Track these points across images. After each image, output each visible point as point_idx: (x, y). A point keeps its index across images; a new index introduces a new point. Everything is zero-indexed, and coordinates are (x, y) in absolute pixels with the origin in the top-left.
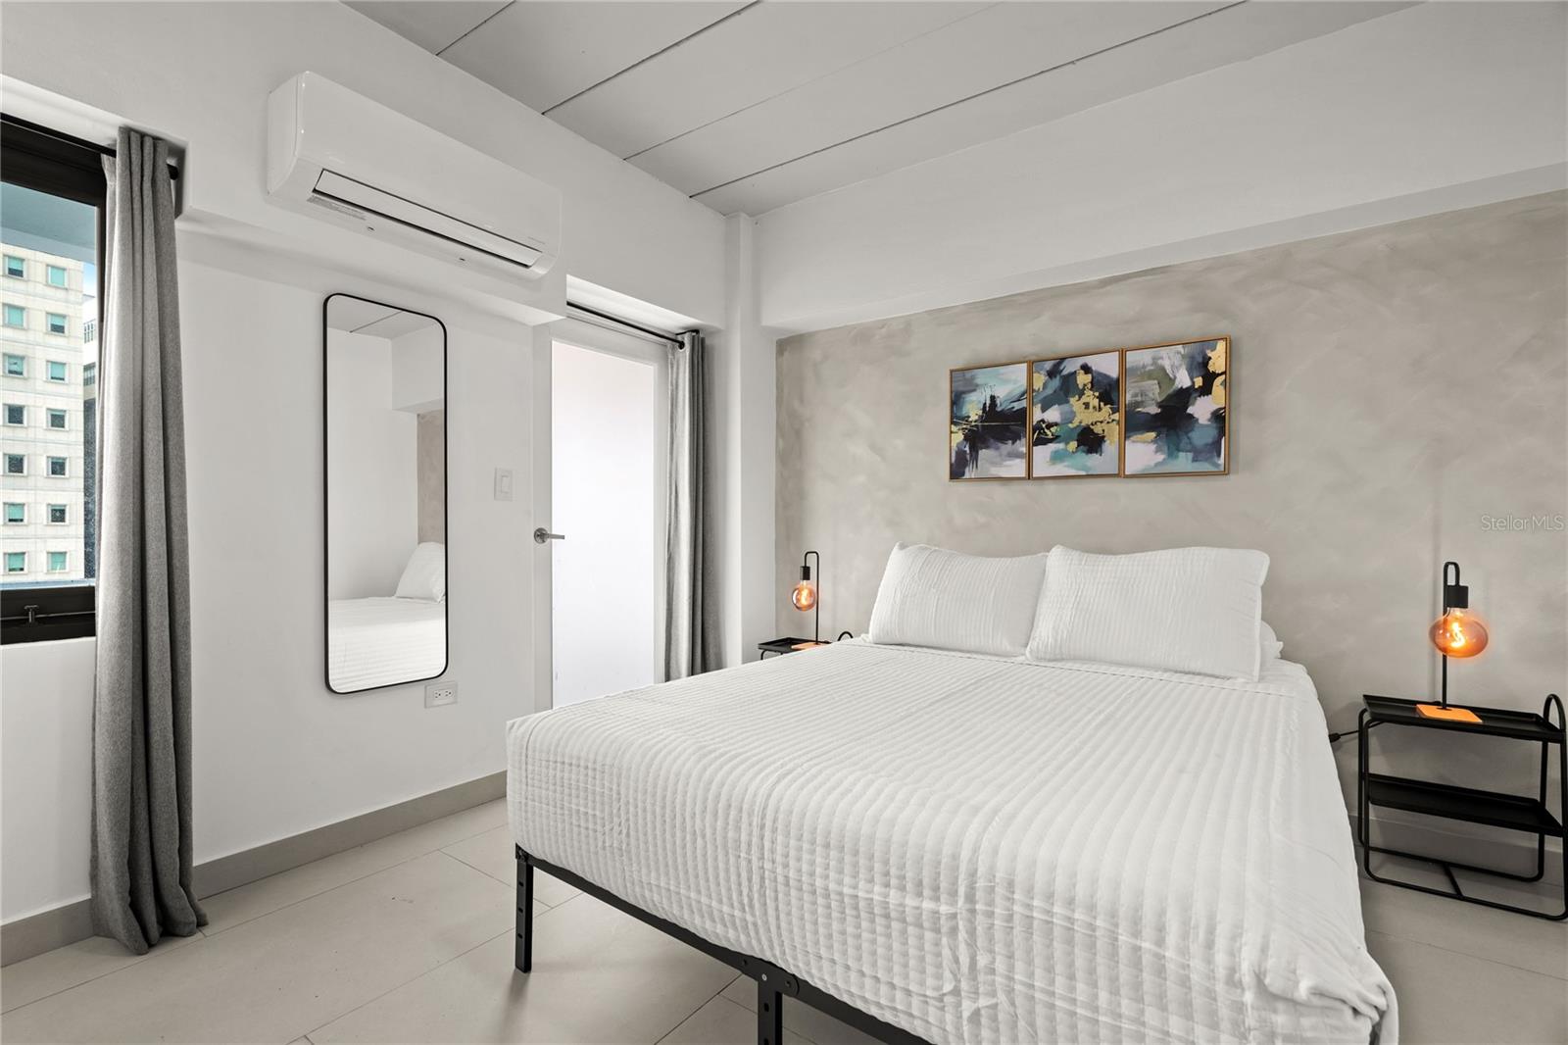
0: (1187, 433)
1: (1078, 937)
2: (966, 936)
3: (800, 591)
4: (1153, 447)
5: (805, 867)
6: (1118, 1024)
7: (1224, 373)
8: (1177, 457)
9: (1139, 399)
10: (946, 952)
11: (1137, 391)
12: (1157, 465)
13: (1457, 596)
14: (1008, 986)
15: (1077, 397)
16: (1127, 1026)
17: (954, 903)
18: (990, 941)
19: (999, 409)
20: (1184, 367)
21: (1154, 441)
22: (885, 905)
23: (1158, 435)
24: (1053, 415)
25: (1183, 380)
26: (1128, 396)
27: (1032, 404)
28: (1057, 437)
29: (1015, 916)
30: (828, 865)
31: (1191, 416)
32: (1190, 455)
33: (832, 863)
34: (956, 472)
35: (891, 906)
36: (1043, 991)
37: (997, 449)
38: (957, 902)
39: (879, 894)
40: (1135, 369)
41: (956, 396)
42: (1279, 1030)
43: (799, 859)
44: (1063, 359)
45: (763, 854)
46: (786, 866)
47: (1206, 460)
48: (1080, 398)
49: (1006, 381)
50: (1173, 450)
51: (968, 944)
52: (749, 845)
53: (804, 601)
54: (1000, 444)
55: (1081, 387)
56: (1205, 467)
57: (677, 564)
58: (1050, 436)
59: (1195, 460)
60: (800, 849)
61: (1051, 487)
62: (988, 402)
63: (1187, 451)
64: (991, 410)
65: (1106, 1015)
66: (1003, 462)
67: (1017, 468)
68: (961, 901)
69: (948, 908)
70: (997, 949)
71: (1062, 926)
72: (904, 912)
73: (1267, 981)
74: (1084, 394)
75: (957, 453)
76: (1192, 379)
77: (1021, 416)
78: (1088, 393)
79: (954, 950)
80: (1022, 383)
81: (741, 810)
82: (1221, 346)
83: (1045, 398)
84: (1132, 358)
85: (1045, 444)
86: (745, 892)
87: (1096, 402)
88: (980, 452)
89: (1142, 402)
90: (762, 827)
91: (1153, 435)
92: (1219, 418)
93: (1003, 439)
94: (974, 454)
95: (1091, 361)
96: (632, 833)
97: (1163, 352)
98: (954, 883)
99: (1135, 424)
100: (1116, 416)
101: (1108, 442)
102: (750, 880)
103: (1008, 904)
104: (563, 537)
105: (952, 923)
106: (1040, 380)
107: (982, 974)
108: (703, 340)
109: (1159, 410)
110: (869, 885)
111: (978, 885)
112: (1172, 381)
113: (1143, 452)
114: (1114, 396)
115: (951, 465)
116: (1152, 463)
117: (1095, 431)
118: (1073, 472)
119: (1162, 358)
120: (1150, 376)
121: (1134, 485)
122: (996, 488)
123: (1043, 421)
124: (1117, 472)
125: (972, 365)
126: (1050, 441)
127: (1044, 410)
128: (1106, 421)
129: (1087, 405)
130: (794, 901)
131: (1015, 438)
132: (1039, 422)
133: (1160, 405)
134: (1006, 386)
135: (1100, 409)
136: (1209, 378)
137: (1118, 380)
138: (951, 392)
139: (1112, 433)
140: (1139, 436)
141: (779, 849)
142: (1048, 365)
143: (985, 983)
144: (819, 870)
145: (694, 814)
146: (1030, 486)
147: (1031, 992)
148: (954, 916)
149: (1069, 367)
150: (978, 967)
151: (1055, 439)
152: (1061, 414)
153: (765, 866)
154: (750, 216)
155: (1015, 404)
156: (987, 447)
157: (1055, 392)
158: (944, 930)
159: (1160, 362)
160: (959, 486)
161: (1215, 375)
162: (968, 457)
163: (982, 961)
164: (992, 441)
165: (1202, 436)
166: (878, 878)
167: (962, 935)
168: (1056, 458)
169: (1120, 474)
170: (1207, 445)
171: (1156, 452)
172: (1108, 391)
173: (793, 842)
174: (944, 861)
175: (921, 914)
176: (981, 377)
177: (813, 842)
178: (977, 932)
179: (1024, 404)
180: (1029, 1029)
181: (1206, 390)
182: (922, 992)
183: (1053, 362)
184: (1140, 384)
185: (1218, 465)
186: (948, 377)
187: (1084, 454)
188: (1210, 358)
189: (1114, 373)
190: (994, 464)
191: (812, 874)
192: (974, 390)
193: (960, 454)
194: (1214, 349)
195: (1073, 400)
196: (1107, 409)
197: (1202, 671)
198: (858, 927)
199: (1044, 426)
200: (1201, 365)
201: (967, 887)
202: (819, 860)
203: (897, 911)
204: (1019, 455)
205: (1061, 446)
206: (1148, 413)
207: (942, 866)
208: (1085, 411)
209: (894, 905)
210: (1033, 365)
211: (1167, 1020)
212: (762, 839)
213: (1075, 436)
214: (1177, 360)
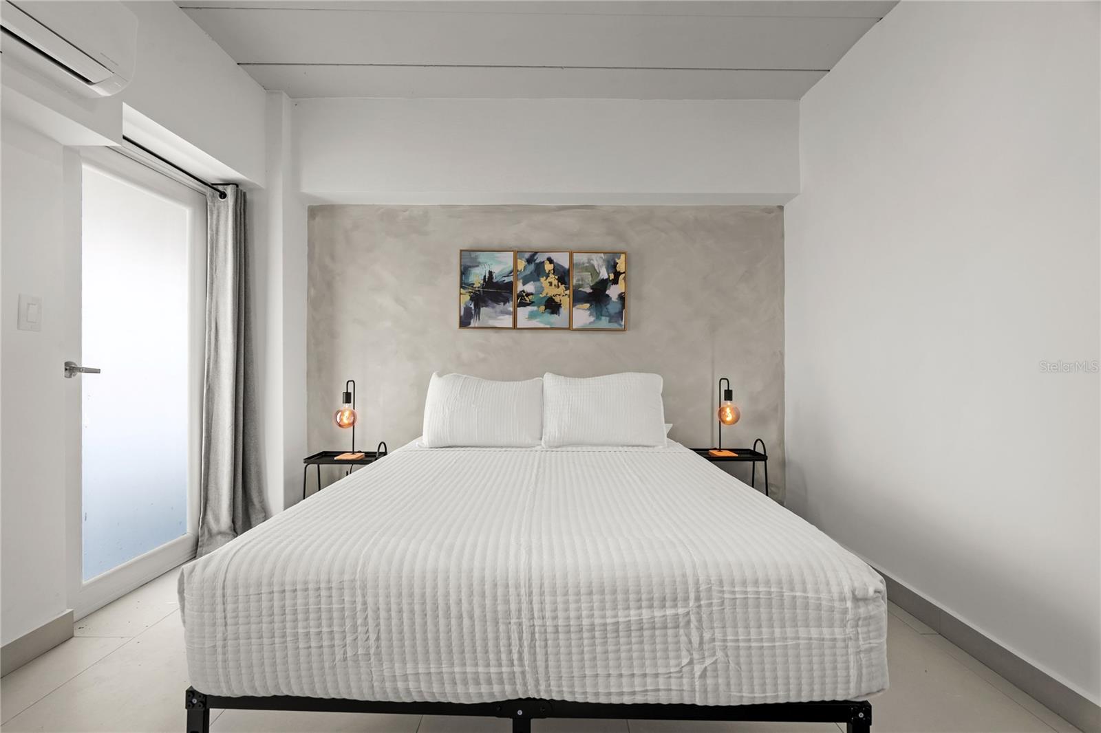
0: (606, 305)
1: (762, 601)
2: (696, 624)
3: (343, 413)
4: (588, 312)
5: (573, 614)
6: (786, 644)
7: (624, 273)
8: (600, 319)
9: (580, 283)
10: (683, 639)
11: (580, 278)
12: (591, 323)
13: (729, 395)
14: (723, 646)
15: (545, 278)
16: (790, 643)
17: (686, 606)
18: (711, 621)
19: (494, 281)
20: (604, 267)
21: (589, 309)
22: (640, 622)
23: (591, 305)
24: (530, 288)
25: (604, 274)
26: (574, 281)
27: (516, 279)
28: (533, 302)
29: (725, 602)
30: (593, 607)
31: (608, 296)
32: (608, 318)
33: (596, 605)
34: (464, 323)
35: (644, 621)
36: (756, 640)
37: (493, 307)
38: (689, 604)
39: (635, 616)
40: (578, 265)
41: (464, 269)
42: (862, 616)
43: (567, 610)
44: (536, 253)
45: (533, 615)
46: (555, 618)
47: (616, 322)
48: (546, 279)
49: (500, 263)
50: (599, 315)
51: (697, 628)
52: (520, 611)
53: (346, 421)
54: (495, 305)
55: (547, 271)
56: (615, 326)
57: (216, 395)
58: (528, 302)
59: (610, 322)
60: (567, 602)
61: (528, 335)
62: (487, 275)
63: (606, 316)
64: (489, 281)
65: (779, 641)
66: (496, 316)
67: (507, 321)
68: (692, 603)
69: (683, 609)
70: (715, 625)
71: (753, 598)
72: (654, 622)
73: (856, 593)
74: (549, 276)
75: (465, 308)
76: (608, 274)
77: (509, 287)
78: (551, 276)
79: (688, 635)
80: (509, 265)
81: (507, 586)
82: (623, 256)
83: (526, 276)
84: (577, 257)
85: (525, 306)
86: (515, 650)
87: (555, 282)
88: (481, 309)
89: (582, 285)
90: (530, 594)
91: (588, 305)
92: (622, 298)
93: (497, 301)
94: (477, 310)
95: (554, 256)
96: (383, 636)
97: (594, 256)
98: (687, 592)
99: (578, 298)
100: (567, 292)
101: (563, 308)
102: (520, 639)
103: (720, 595)
104: (97, 371)
105: (686, 619)
106: (522, 264)
107: (707, 645)
108: (245, 194)
109: (591, 291)
110: (626, 612)
111: (701, 589)
112: (598, 274)
113: (582, 315)
114: (566, 279)
115: (461, 317)
116: (588, 322)
117: (556, 300)
118: (542, 326)
119: (592, 260)
120: (586, 269)
121: (577, 335)
122: (491, 333)
123: (523, 291)
124: (568, 327)
125: (474, 249)
126: (529, 305)
127: (524, 284)
128: (563, 295)
129: (551, 284)
130: (562, 643)
131: (506, 301)
132: (521, 292)
133: (592, 288)
134: (501, 266)
135: (558, 287)
136: (617, 274)
137: (569, 270)
138: (461, 266)
139: (565, 302)
140: (581, 305)
141: (548, 607)
142: (527, 255)
143: (708, 649)
144: (584, 613)
145: (460, 600)
146: (514, 333)
147: (737, 644)
148: (688, 613)
149: (540, 258)
150: (704, 641)
151: (531, 303)
152: (535, 287)
153: (535, 624)
154: (290, 97)
155: (505, 278)
156: (487, 306)
157: (531, 273)
158: (682, 624)
159: (592, 261)
160: (465, 332)
161: (620, 274)
162: (473, 312)
163: (707, 636)
164: (490, 302)
165: (613, 307)
166: (632, 604)
167: (694, 624)
168: (532, 316)
169: (570, 328)
170: (616, 313)
171: (590, 316)
172: (563, 276)
173: (560, 599)
174: (678, 579)
175: (666, 619)
176: (482, 257)
177: (578, 594)
178: (703, 619)
179: (511, 279)
180: (737, 667)
181: (615, 281)
182: (668, 672)
183: (530, 253)
184: (581, 274)
185: (621, 325)
186: (459, 256)
187: (549, 315)
188: (617, 263)
189: (566, 266)
190: (491, 317)
191: (579, 617)
192: (477, 266)
193: (467, 310)
194: (619, 258)
195: (542, 279)
196: (562, 287)
197: (642, 444)
198: (618, 643)
199: (524, 294)
200: (613, 267)
201: (695, 592)
202: (584, 605)
203: (648, 623)
204: (508, 313)
205: (535, 308)
206: (585, 292)
207: (677, 583)
208: (549, 287)
209: (646, 619)
210: (518, 253)
211: (809, 631)
212: (531, 603)
213: (544, 303)
214: (601, 262)
